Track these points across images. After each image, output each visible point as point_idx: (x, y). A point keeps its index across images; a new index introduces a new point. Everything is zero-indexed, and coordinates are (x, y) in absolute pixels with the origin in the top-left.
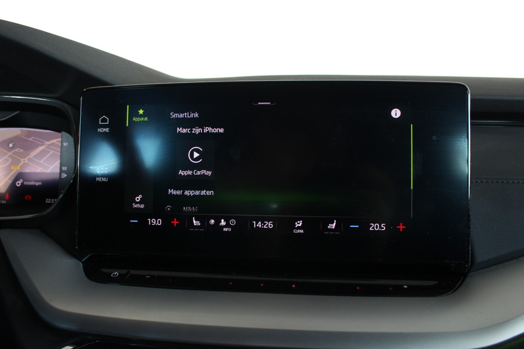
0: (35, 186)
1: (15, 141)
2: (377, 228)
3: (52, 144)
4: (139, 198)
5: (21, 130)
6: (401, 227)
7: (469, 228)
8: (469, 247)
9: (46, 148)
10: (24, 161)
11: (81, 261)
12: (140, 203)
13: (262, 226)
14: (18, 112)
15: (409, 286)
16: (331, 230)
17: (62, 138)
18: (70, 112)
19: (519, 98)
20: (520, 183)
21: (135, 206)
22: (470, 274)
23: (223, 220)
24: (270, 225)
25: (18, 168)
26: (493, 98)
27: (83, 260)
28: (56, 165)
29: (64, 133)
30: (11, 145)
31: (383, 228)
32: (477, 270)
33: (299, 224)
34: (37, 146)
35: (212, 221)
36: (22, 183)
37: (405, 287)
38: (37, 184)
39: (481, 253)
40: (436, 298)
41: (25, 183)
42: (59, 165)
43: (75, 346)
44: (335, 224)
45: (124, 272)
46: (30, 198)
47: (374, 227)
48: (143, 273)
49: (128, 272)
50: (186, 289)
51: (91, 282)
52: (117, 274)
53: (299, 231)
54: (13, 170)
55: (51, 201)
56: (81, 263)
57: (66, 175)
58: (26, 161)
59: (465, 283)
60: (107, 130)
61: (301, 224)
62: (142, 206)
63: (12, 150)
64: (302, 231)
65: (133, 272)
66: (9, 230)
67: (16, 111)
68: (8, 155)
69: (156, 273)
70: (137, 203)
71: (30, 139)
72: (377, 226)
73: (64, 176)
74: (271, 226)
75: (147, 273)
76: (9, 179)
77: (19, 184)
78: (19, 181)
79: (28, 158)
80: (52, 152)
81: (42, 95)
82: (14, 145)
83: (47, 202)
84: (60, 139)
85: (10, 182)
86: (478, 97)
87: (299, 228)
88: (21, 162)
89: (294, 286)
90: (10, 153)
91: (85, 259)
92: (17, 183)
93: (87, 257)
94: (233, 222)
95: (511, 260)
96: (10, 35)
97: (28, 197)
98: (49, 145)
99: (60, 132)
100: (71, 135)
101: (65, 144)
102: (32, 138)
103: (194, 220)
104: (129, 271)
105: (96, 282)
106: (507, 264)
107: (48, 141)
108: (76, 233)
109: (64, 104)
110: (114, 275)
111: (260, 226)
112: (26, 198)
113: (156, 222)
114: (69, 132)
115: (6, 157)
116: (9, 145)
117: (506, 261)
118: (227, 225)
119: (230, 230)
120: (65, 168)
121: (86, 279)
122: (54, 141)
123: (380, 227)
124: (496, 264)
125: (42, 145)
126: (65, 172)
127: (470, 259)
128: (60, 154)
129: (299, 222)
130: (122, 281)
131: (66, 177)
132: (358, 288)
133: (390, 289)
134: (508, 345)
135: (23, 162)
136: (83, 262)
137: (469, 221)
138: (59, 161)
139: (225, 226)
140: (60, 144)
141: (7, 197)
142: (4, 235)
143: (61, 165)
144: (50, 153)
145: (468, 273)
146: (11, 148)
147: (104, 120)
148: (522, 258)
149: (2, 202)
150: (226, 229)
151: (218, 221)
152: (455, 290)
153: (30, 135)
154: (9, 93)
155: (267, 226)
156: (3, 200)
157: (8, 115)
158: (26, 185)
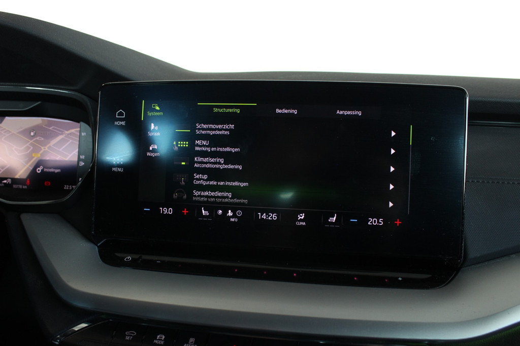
0: (54, 172)
1: (37, 129)
2: (375, 223)
3: (71, 133)
5: (42, 120)
6: (398, 222)
7: (463, 225)
8: (462, 243)
9: (65, 137)
10: (45, 148)
11: (96, 245)
13: (266, 217)
14: (39, 103)
15: (404, 279)
16: (332, 223)
17: (80, 128)
18: (89, 104)
20: (514, 183)
22: (463, 269)
23: (230, 211)
24: (274, 217)
25: (39, 155)
26: (494, 100)
27: (99, 245)
28: (75, 154)
29: (82, 123)
30: (32, 134)
31: (381, 223)
32: (469, 266)
33: (301, 216)
34: (57, 135)
35: (220, 212)
36: (42, 170)
37: (400, 279)
38: (57, 171)
39: (474, 252)
40: (428, 290)
41: (45, 170)
42: (77, 154)
43: (90, 324)
44: (335, 217)
45: (137, 256)
46: (49, 185)
47: (372, 221)
48: (154, 258)
50: (194, 274)
51: (104, 264)
52: (129, 259)
53: (301, 223)
54: (34, 157)
55: (69, 187)
56: (97, 247)
58: (47, 149)
59: (457, 277)
60: (123, 123)
61: (303, 216)
63: (33, 139)
64: (304, 224)
65: (144, 257)
66: (30, 214)
67: (38, 101)
68: (29, 143)
69: (166, 259)
71: (51, 128)
72: (375, 221)
73: (82, 164)
74: (275, 218)
75: (158, 259)
76: (30, 166)
77: (39, 170)
78: (39, 167)
79: (48, 146)
80: (71, 141)
81: (62, 87)
82: (35, 133)
83: (65, 188)
84: (79, 129)
85: (31, 168)
87: (301, 220)
88: (41, 149)
89: (295, 275)
90: (31, 141)
91: (101, 243)
92: (37, 170)
94: (239, 213)
95: (502, 257)
96: (34, 32)
97: (47, 183)
98: (68, 134)
99: (79, 122)
100: (89, 125)
101: (83, 134)
102: (53, 127)
103: (203, 210)
104: (141, 256)
105: (110, 265)
106: (499, 260)
107: (67, 131)
108: (93, 219)
109: (83, 97)
110: (127, 259)
111: (265, 217)
112: (45, 184)
113: (167, 211)
114: (88, 123)
115: (28, 145)
116: (30, 133)
117: (497, 258)
118: (234, 216)
119: (236, 220)
120: (82, 157)
121: (101, 262)
122: (73, 131)
123: (378, 222)
124: (488, 261)
125: (62, 134)
126: (82, 160)
127: (463, 255)
128: (78, 143)
130: (134, 265)
131: (83, 165)
132: (356, 279)
133: (386, 280)
135: (43, 150)
136: (97, 246)
137: (463, 218)
138: (77, 150)
139: (232, 217)
140: (78, 134)
141: (28, 182)
142: (26, 219)
143: (79, 154)
144: (69, 142)
145: (460, 268)
146: (32, 136)
147: (121, 114)
148: (513, 256)
149: (24, 187)
150: (232, 220)
151: (226, 212)
152: (447, 284)
153: (50, 124)
154: (31, 85)
155: (272, 217)
156: (25, 185)
157: (30, 106)
158: (46, 172)
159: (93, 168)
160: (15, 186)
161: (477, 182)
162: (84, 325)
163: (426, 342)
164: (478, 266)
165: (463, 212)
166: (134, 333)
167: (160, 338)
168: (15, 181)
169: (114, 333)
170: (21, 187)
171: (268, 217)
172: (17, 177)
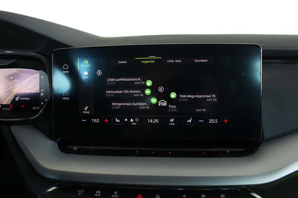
0: (26, 100)
1: (14, 75)
2: (213, 122)
4: (86, 108)
5: (17, 70)
6: (226, 121)
7: (261, 121)
8: (261, 130)
9: (32, 79)
10: (19, 86)
12: (87, 111)
13: (153, 121)
14: (15, 60)
15: (230, 152)
16: (189, 123)
18: (45, 60)
19: (288, 49)
21: (85, 112)
22: (261, 144)
23: (132, 119)
25: (16, 90)
26: (274, 49)
28: (37, 89)
29: (41, 71)
30: (12, 78)
31: (216, 122)
32: (265, 142)
33: (172, 120)
34: (26, 78)
35: (126, 120)
36: (19, 99)
37: (228, 152)
38: (28, 99)
39: (267, 134)
40: (244, 158)
41: (21, 99)
42: (39, 89)
43: (57, 187)
44: (191, 120)
45: (80, 147)
46: (24, 107)
47: (212, 121)
48: (90, 147)
49: (82, 147)
50: (114, 156)
51: (63, 153)
52: (76, 149)
53: (172, 124)
54: (13, 92)
55: (35, 108)
58: (21, 87)
59: (259, 149)
60: (68, 72)
61: (173, 120)
62: (88, 112)
63: (12, 81)
64: (174, 124)
65: (85, 147)
66: (15, 126)
67: (14, 59)
68: (10, 83)
69: (97, 148)
70: (85, 111)
71: (22, 75)
72: (213, 120)
73: (42, 94)
74: (157, 121)
75: (93, 148)
76: (11, 97)
78: (17, 97)
79: (21, 85)
80: (35, 81)
81: (28, 51)
83: (33, 109)
84: (39, 74)
85: (13, 98)
86: (266, 49)
87: (172, 122)
89: (170, 153)
91: (58, 140)
92: (16, 99)
93: (59, 140)
94: (137, 120)
95: (282, 136)
96: (11, 20)
98: (33, 77)
99: (39, 70)
100: (45, 72)
101: (42, 77)
102: (23, 74)
103: (116, 119)
105: (66, 153)
106: (280, 139)
107: (32, 75)
108: (53, 127)
109: (41, 56)
110: (74, 149)
111: (152, 122)
112: (21, 107)
113: (96, 121)
114: (44, 70)
115: (9, 85)
116: (10, 78)
117: (280, 137)
118: (134, 122)
119: (136, 124)
120: (42, 90)
121: (60, 152)
122: (36, 75)
123: (215, 121)
124: (275, 139)
125: (29, 78)
126: (42, 92)
127: (261, 137)
128: (39, 82)
129: (172, 119)
130: (79, 152)
131: (44, 95)
132: (203, 153)
133: (220, 153)
134: (280, 180)
136: (57, 142)
137: (261, 117)
138: (39, 86)
140: (39, 77)
141: (11, 106)
142: (13, 128)
143: (40, 88)
145: (260, 144)
147: (66, 67)
148: (288, 136)
149: (9, 109)
150: (133, 124)
151: (129, 120)
152: (254, 153)
153: (21, 72)
154: (10, 50)
155: (155, 121)
156: (9, 108)
157: (10, 62)
158: (21, 100)
159: (51, 98)
160: (3, 109)
161: (268, 96)
162: (54, 188)
163: (245, 186)
164: (270, 142)
165: (261, 114)
166: (83, 191)
167: (98, 193)
168: (3, 106)
169: (72, 192)
170: (7, 109)
171: (153, 122)
172: (4, 103)
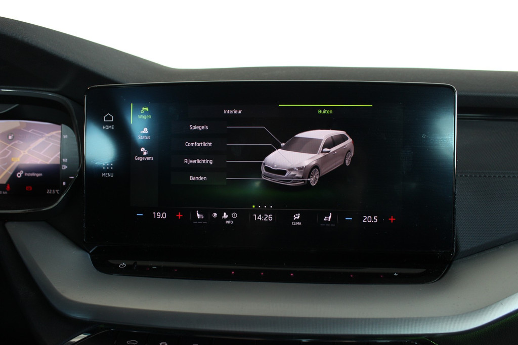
0: (36, 176)
1: (10, 132)
2: (369, 220)
3: (51, 136)
5: (20, 123)
6: (392, 219)
7: (454, 220)
8: (454, 237)
9: (46, 139)
10: (24, 152)
11: (88, 252)
14: (17, 105)
15: (399, 275)
16: (327, 222)
18: (71, 106)
19: (501, 95)
20: (500, 177)
22: (454, 261)
23: (225, 214)
24: (270, 217)
25: (19, 160)
26: (476, 94)
27: (91, 252)
28: (56, 158)
29: (63, 125)
30: (10, 137)
31: (376, 220)
32: (461, 258)
33: (297, 216)
34: (37, 138)
35: (215, 214)
36: (22, 175)
37: (396, 274)
38: (38, 175)
39: (464, 245)
40: (424, 285)
41: (26, 174)
42: (59, 157)
43: (89, 334)
44: (330, 216)
45: (131, 263)
46: (31, 189)
47: (367, 219)
48: (150, 263)
50: (192, 279)
51: (100, 273)
52: (124, 265)
53: (297, 223)
54: (12, 162)
55: (52, 192)
56: (89, 255)
57: (66, 167)
58: (26, 153)
59: (450, 270)
60: (112, 127)
61: (299, 216)
63: (11, 143)
64: (300, 224)
65: (139, 263)
66: (15, 222)
67: (15, 104)
68: (8, 147)
69: (163, 264)
71: (30, 131)
72: (369, 218)
73: (65, 167)
74: (270, 219)
75: (154, 264)
76: (10, 170)
77: (19, 175)
78: (19, 172)
79: (28, 149)
80: (52, 144)
81: (42, 89)
82: (13, 137)
83: (48, 193)
84: (60, 131)
85: (11, 173)
87: (297, 220)
88: (21, 153)
89: (292, 275)
90: (9, 145)
92: (18, 174)
93: (94, 249)
94: (235, 215)
95: (491, 248)
96: (13, 33)
97: (29, 188)
98: (49, 137)
99: (60, 124)
100: (72, 128)
101: (65, 137)
102: (32, 130)
103: (198, 214)
104: (136, 262)
105: (105, 273)
106: (488, 252)
107: (48, 133)
108: (84, 226)
109: (65, 99)
110: (121, 266)
111: (260, 219)
112: (27, 189)
113: (161, 215)
114: (69, 125)
115: (6, 149)
116: (8, 137)
117: (487, 249)
118: (229, 218)
119: (232, 222)
120: (65, 160)
121: (95, 270)
122: (54, 133)
123: (373, 219)
124: (478, 253)
125: (42, 137)
126: (65, 163)
127: (455, 249)
128: (60, 146)
129: (297, 215)
130: (129, 272)
131: (67, 169)
132: (352, 276)
133: (382, 276)
134: (488, 327)
135: (23, 154)
136: (90, 254)
137: (454, 213)
138: (59, 153)
139: (227, 219)
140: (60, 136)
141: (8, 187)
142: (11, 227)
143: (62, 157)
144: (50, 145)
145: (453, 261)
146: (10, 140)
147: (109, 118)
148: (502, 247)
149: (4, 193)
150: (228, 222)
151: (221, 215)
152: (441, 277)
153: (28, 127)
154: (8, 87)
155: (267, 218)
156: (5, 191)
157: (8, 108)
158: (27, 176)
159: (81, 173)
161: (465, 176)
162: (82, 336)
163: (426, 337)
164: (469, 258)
165: (454, 207)
166: (135, 342)
169: (115, 343)
170: (1, 193)
171: (264, 219)
